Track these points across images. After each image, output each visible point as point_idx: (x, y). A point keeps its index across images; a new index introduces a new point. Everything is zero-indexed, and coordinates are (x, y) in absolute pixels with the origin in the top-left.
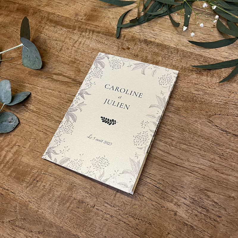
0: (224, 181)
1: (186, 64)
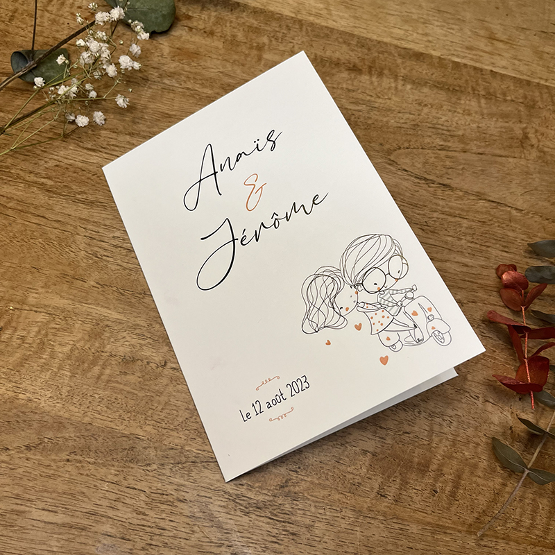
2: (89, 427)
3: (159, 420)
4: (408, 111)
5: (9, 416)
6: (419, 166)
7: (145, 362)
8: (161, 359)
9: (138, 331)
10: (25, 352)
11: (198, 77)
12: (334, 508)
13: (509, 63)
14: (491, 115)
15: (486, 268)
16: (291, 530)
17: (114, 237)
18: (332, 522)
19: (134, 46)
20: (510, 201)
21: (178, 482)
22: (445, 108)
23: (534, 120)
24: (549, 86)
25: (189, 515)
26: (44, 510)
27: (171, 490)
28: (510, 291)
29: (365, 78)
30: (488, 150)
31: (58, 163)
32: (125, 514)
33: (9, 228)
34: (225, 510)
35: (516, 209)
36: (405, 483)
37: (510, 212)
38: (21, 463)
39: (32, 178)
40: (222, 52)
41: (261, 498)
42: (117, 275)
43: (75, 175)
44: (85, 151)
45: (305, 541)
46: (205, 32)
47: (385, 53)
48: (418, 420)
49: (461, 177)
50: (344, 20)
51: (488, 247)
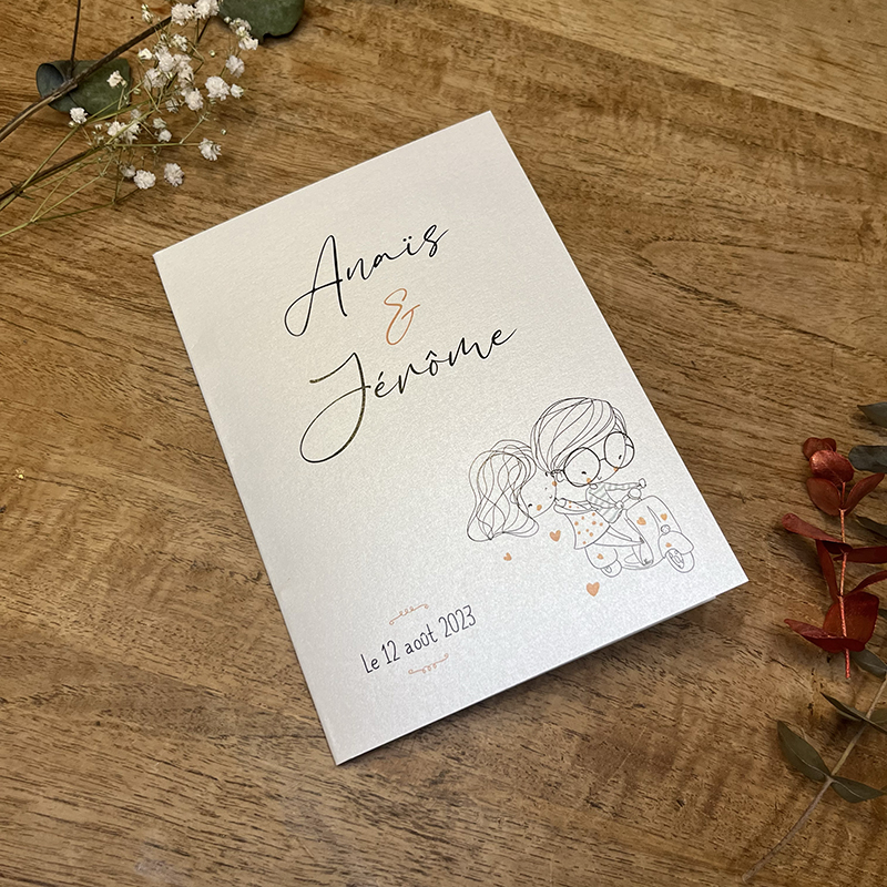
0: (707, 446)
1: (541, 74)
2: (133, 672)
3: (243, 667)
4: (675, 178)
5: (10, 649)
6: (688, 269)
7: (227, 571)
8: (253, 568)
9: (217, 522)
10: (40, 548)
11: (334, 111)
12: (514, 820)
13: (846, 102)
14: (811, 188)
15: (787, 442)
16: (444, 852)
18: (511, 844)
19: (234, 59)
20: (833, 332)
21: (269, 767)
22: (736, 174)
23: (883, 198)
25: (283, 819)
26: (56, 800)
27: (258, 780)
28: (822, 482)
29: (607, 120)
30: (802, 247)
31: (105, 246)
32: (183, 813)
33: (23, 348)
34: (341, 815)
35: (844, 346)
36: (631, 787)
37: (832, 351)
38: (24, 724)
39: (63, 268)
40: (377, 70)
41: (399, 798)
42: (189, 430)
43: (130, 265)
44: (149, 227)
45: (466, 872)
46: (351, 37)
47: (643, 80)
48: (659, 686)
49: (755, 291)
50: (579, 22)
51: (793, 407)
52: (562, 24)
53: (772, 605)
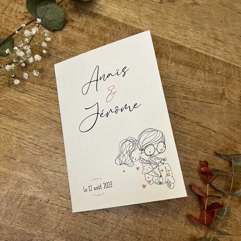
2: (13, 230)
3: (44, 227)
4: (171, 78)
6: (172, 107)
7: (40, 200)
8: (47, 199)
9: (37, 185)
13: (222, 53)
14: (209, 81)
17: (29, 138)
20: (211, 127)
22: (189, 76)
23: (229, 85)
24: (239, 67)
30: (205, 100)
31: (6, 99)
35: (214, 131)
37: (210, 133)
40: (87, 41)
42: (30, 157)
43: (13, 105)
44: (19, 93)
47: (164, 45)
48: (155, 231)
49: (191, 114)
50: (147, 25)
51: (198, 150)
52: (142, 26)
53: (187, 208)
